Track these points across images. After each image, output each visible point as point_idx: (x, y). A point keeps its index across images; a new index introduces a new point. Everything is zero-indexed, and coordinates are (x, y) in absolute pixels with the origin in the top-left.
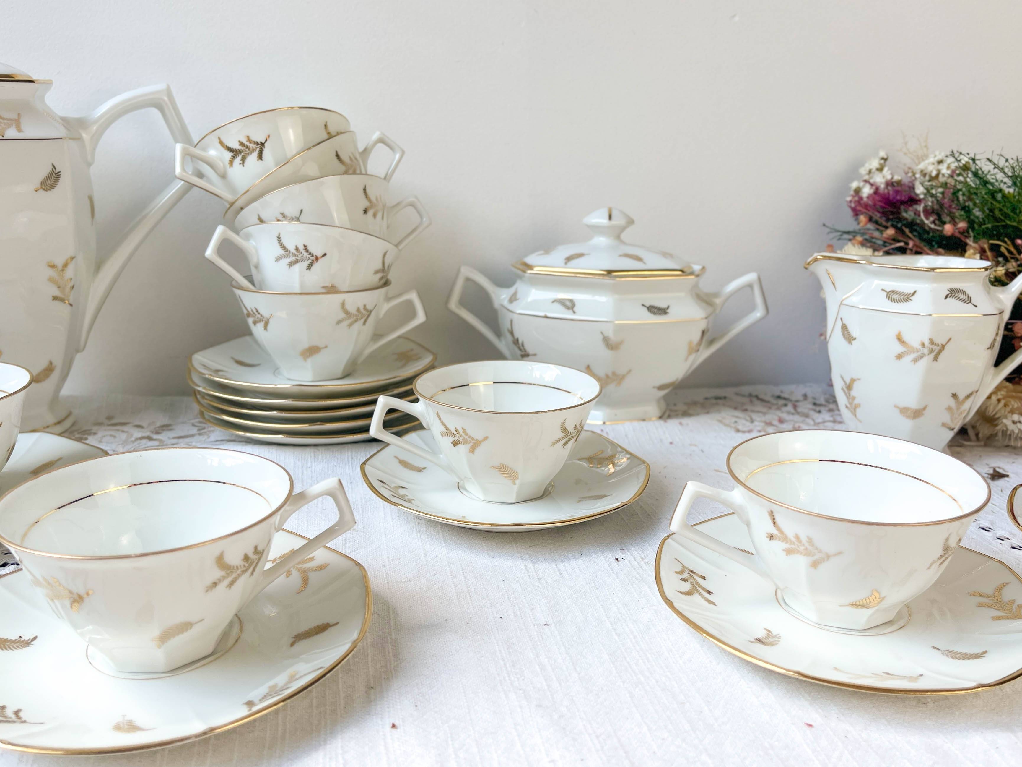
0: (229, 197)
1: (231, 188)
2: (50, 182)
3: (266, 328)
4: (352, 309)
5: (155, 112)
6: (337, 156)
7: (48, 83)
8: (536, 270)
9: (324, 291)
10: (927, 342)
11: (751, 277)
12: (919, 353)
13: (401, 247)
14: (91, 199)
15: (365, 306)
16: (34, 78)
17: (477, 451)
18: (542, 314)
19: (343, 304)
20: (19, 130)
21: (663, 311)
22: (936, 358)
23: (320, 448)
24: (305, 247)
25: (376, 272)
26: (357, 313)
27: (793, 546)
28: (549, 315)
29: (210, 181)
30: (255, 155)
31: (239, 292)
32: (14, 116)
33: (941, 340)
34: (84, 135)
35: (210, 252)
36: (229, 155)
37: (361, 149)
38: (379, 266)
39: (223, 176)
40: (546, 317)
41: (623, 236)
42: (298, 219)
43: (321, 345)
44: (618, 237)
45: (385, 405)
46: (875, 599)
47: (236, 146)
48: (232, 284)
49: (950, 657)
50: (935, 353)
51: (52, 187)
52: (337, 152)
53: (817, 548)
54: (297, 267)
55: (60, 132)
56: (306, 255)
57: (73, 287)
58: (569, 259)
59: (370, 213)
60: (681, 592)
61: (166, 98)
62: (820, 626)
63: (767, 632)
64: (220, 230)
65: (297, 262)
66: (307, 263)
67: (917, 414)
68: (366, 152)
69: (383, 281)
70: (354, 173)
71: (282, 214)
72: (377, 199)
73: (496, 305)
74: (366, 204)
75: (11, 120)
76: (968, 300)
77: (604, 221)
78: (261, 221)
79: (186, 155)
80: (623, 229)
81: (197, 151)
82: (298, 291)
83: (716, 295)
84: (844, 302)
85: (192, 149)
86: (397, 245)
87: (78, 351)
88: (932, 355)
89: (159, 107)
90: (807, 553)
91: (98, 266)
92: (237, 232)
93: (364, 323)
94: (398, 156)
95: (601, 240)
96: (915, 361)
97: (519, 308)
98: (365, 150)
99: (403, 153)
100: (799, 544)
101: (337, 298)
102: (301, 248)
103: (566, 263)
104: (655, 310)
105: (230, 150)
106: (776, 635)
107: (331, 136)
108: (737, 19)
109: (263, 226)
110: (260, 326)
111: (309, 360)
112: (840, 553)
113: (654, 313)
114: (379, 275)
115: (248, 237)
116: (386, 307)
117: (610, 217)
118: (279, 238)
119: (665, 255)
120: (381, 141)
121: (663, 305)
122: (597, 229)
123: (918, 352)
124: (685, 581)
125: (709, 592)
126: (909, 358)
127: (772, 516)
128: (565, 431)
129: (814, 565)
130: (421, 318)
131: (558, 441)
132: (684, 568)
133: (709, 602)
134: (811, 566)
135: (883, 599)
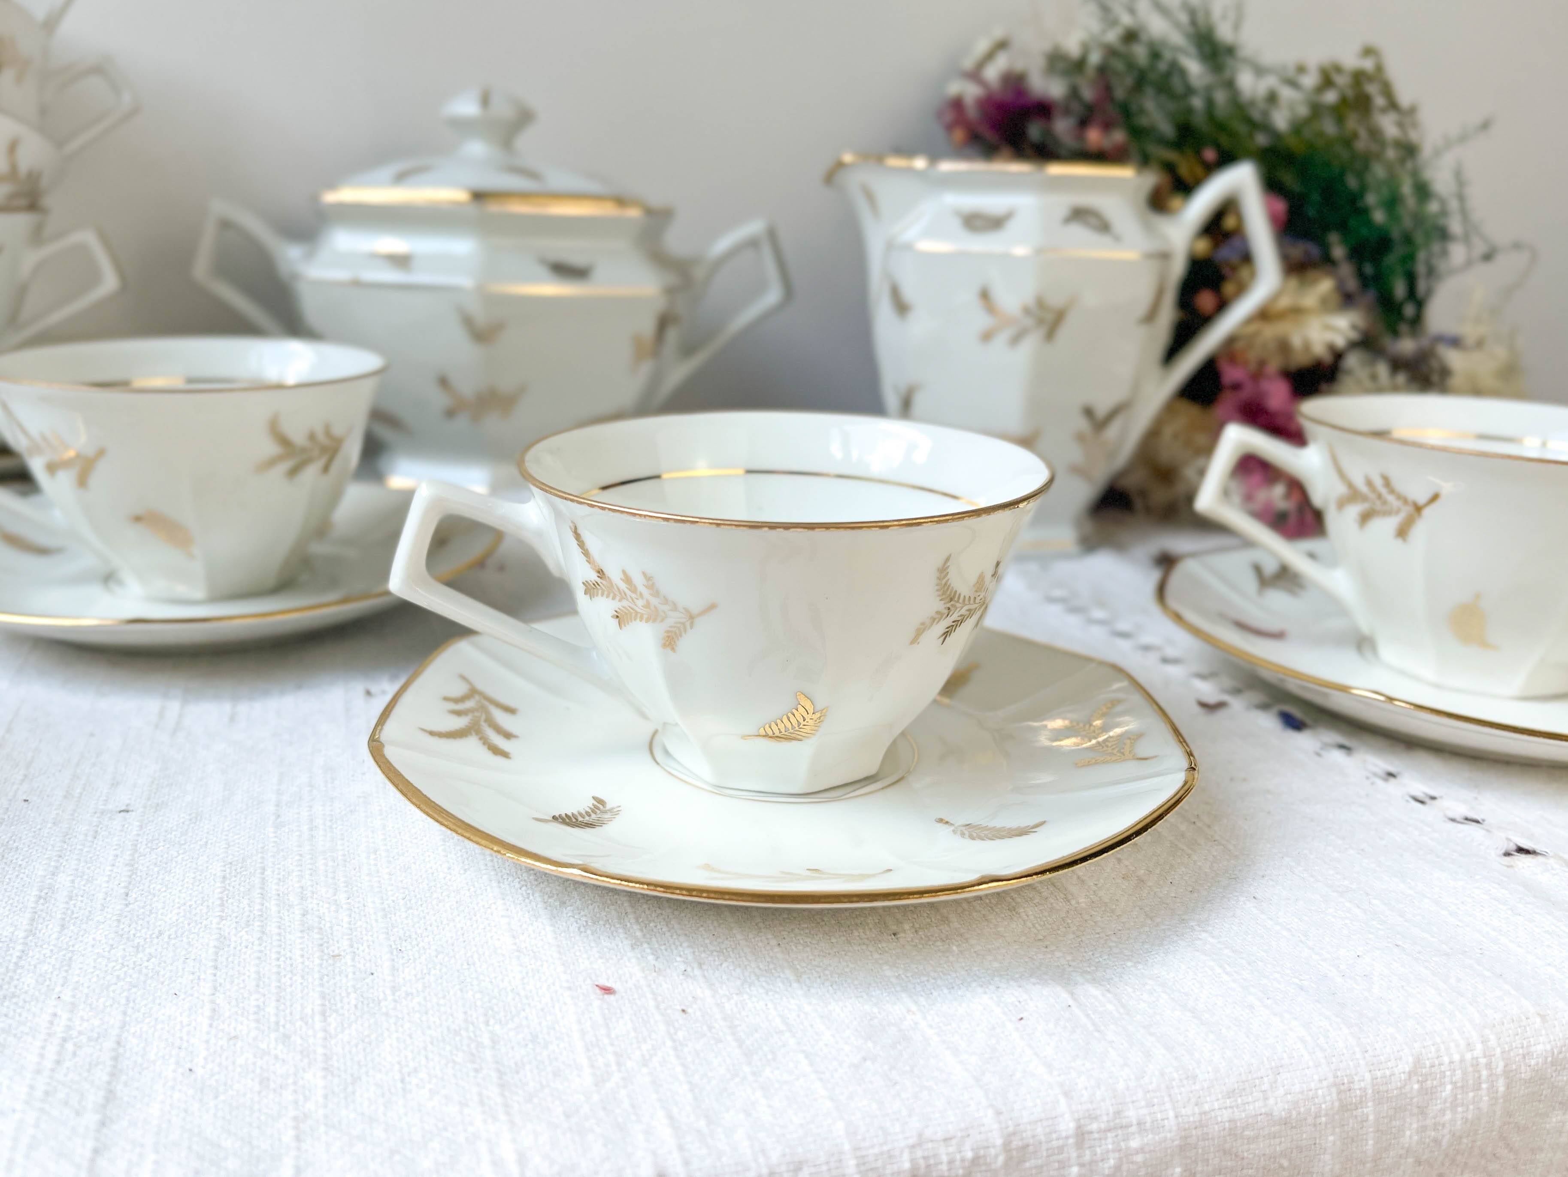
10: (1031, 305)
11: (756, 227)
12: (1018, 328)
17: (92, 482)
18: (351, 278)
21: (581, 274)
22: (1051, 337)
27: (625, 603)
28: (364, 278)
33: (1056, 300)
40: (358, 283)
44: (508, 141)
46: (805, 714)
49: (967, 836)
50: (1047, 326)
53: (666, 601)
60: (432, 733)
62: (720, 789)
63: (596, 803)
76: (1103, 226)
77: (475, 110)
80: (518, 126)
83: (695, 260)
84: (893, 243)
88: (1042, 331)
90: (654, 617)
95: (475, 146)
96: (1014, 342)
100: (633, 596)
103: (394, 184)
104: (562, 270)
106: (613, 808)
112: (712, 607)
117: (485, 105)
121: (581, 263)
122: (464, 126)
123: (1016, 324)
124: (458, 713)
125: (508, 736)
126: (1001, 339)
127: (577, 536)
128: (284, 441)
129: (670, 641)
130: (110, 283)
131: (271, 463)
132: (473, 692)
133: (497, 751)
134: (665, 646)
135: (822, 715)
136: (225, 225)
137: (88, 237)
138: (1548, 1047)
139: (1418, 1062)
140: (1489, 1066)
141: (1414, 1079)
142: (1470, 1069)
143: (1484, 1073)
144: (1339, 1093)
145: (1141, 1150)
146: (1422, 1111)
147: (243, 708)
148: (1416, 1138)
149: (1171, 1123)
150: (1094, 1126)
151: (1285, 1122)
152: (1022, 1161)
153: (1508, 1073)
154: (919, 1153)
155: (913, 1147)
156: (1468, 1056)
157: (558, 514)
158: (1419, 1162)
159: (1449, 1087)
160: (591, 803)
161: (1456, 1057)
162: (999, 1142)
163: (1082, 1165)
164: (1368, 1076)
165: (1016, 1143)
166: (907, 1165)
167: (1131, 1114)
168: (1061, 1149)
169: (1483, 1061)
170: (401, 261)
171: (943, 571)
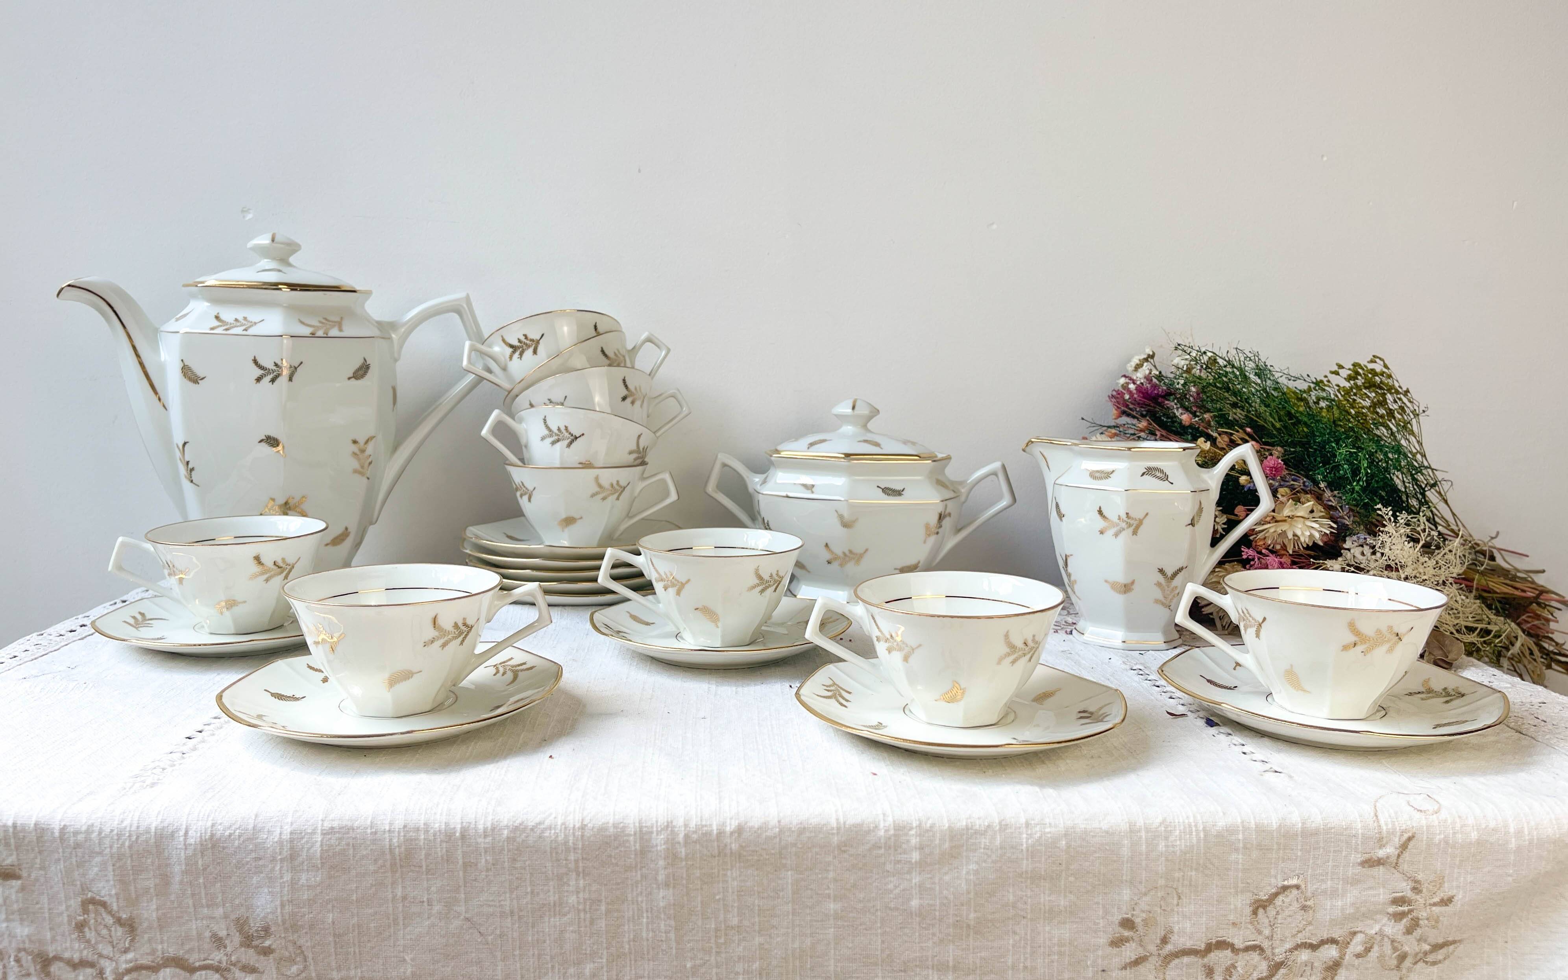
0: (507, 385)
1: (510, 378)
2: (360, 373)
3: (529, 500)
4: (605, 483)
5: (456, 316)
6: (603, 351)
7: (368, 293)
8: (783, 454)
9: (580, 466)
10: (1124, 516)
11: (996, 465)
12: (1118, 528)
13: (658, 434)
14: (394, 390)
15: (618, 482)
16: (357, 288)
17: (683, 593)
18: (784, 494)
19: (597, 478)
20: (341, 330)
21: (898, 493)
22: (1135, 533)
23: (566, 608)
24: (566, 428)
25: (631, 453)
26: (611, 488)
27: (890, 644)
28: (790, 495)
29: (496, 376)
30: (531, 350)
31: (509, 468)
32: (338, 319)
33: (1138, 514)
34: (393, 336)
35: (484, 432)
36: (511, 350)
37: (630, 346)
38: (634, 447)
39: (504, 369)
40: (787, 497)
41: (869, 425)
42: (562, 404)
43: (576, 516)
44: (865, 426)
45: (612, 556)
46: (957, 691)
47: (516, 343)
48: (506, 462)
50: (1133, 527)
51: (362, 376)
52: (602, 348)
53: (904, 644)
54: (558, 445)
55: (375, 332)
56: (567, 434)
57: (370, 463)
58: (812, 445)
59: (629, 400)
60: (819, 695)
61: (465, 306)
63: (878, 723)
64: (496, 412)
65: (558, 440)
66: (567, 442)
67: (1127, 588)
68: (635, 350)
69: (639, 461)
70: (618, 365)
71: (549, 400)
72: (636, 389)
73: (751, 490)
74: (624, 392)
75: (335, 322)
76: (1165, 478)
77: (849, 411)
78: (532, 406)
79: (473, 349)
80: (870, 418)
81: (484, 348)
82: (558, 466)
83: (961, 483)
84: (1057, 482)
85: (479, 346)
86: (654, 433)
87: (371, 523)
88: (1131, 530)
89: (459, 312)
90: (900, 650)
91: (395, 448)
92: (513, 418)
93: (618, 499)
94: (663, 353)
95: (848, 429)
96: (1116, 535)
97: (766, 490)
98: (634, 348)
99: (669, 351)
100: (894, 642)
101: (591, 473)
102: (563, 429)
103: (808, 448)
104: (889, 491)
105: (511, 346)
106: (885, 726)
107: (599, 334)
108: (995, 226)
109: (533, 409)
110: (526, 498)
111: (566, 530)
113: (889, 495)
114: (635, 456)
115: (521, 421)
116: (641, 485)
117: (853, 408)
118: (545, 420)
119: (905, 442)
120: (649, 340)
121: (898, 487)
122: (843, 418)
123: (1117, 526)
124: (828, 691)
125: (847, 701)
126: (1111, 532)
127: (874, 618)
128: (760, 577)
129: (906, 659)
130: (673, 497)
131: (754, 587)
132: (834, 684)
133: (842, 704)
134: (904, 661)
135: (964, 691)
136: (725, 465)
137: (667, 476)
138: (1224, 824)
139: (1164, 821)
140: (1196, 826)
141: (1163, 826)
142: (1187, 826)
143: (1194, 829)
144: (1130, 825)
145: (1050, 833)
146: (1166, 838)
147: (740, 689)
148: (1164, 849)
149: (1062, 825)
150: (1033, 822)
151: (1107, 832)
152: (1005, 829)
153: (1204, 830)
154: (969, 821)
155: (967, 819)
156: (1187, 821)
157: (868, 611)
158: (1167, 860)
159: (1178, 832)
160: (876, 723)
161: (1181, 821)
162: (997, 821)
163: (1027, 834)
164: (1142, 822)
165: (1003, 823)
166: (964, 824)
167: (1047, 821)
168: (1020, 828)
169: (1193, 824)
170: (810, 488)
171: (1007, 636)
